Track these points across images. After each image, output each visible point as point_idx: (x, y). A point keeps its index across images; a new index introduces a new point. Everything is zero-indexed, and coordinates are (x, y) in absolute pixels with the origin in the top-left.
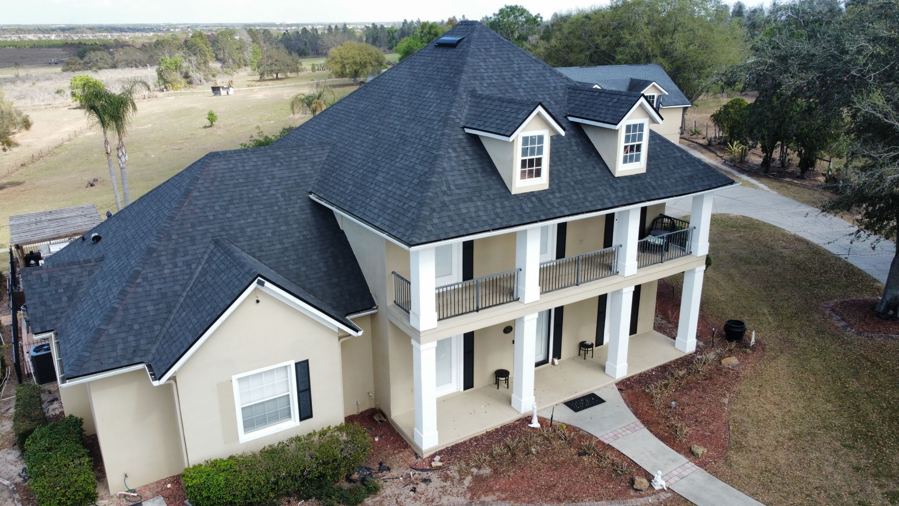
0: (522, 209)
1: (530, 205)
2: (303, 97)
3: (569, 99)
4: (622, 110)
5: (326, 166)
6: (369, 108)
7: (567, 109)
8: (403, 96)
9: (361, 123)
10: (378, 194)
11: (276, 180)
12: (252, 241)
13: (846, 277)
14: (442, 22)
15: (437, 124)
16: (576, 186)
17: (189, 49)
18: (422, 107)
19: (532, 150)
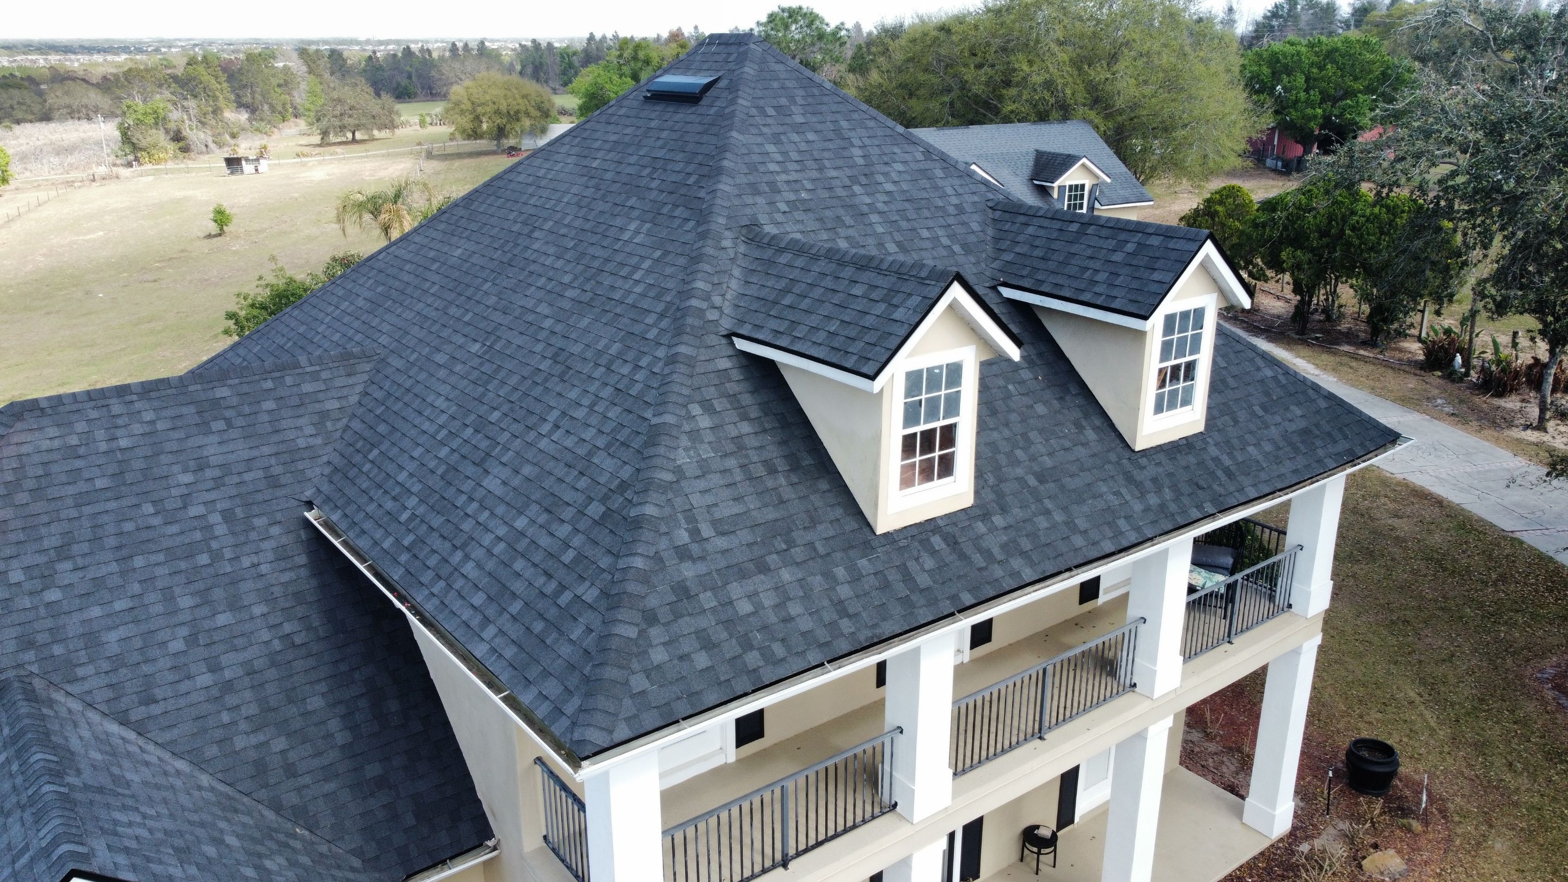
0: (908, 578)
1: (929, 563)
2: (361, 198)
3: (996, 240)
4: (1156, 276)
5: (356, 425)
6: (474, 260)
7: (996, 265)
8: (563, 231)
9: (451, 303)
10: (487, 539)
11: (209, 473)
12: (123, 671)
13: (1550, 591)
14: (658, 39)
15: (655, 325)
16: (1042, 488)
17: (182, 87)
18: (609, 267)
19: (933, 406)
